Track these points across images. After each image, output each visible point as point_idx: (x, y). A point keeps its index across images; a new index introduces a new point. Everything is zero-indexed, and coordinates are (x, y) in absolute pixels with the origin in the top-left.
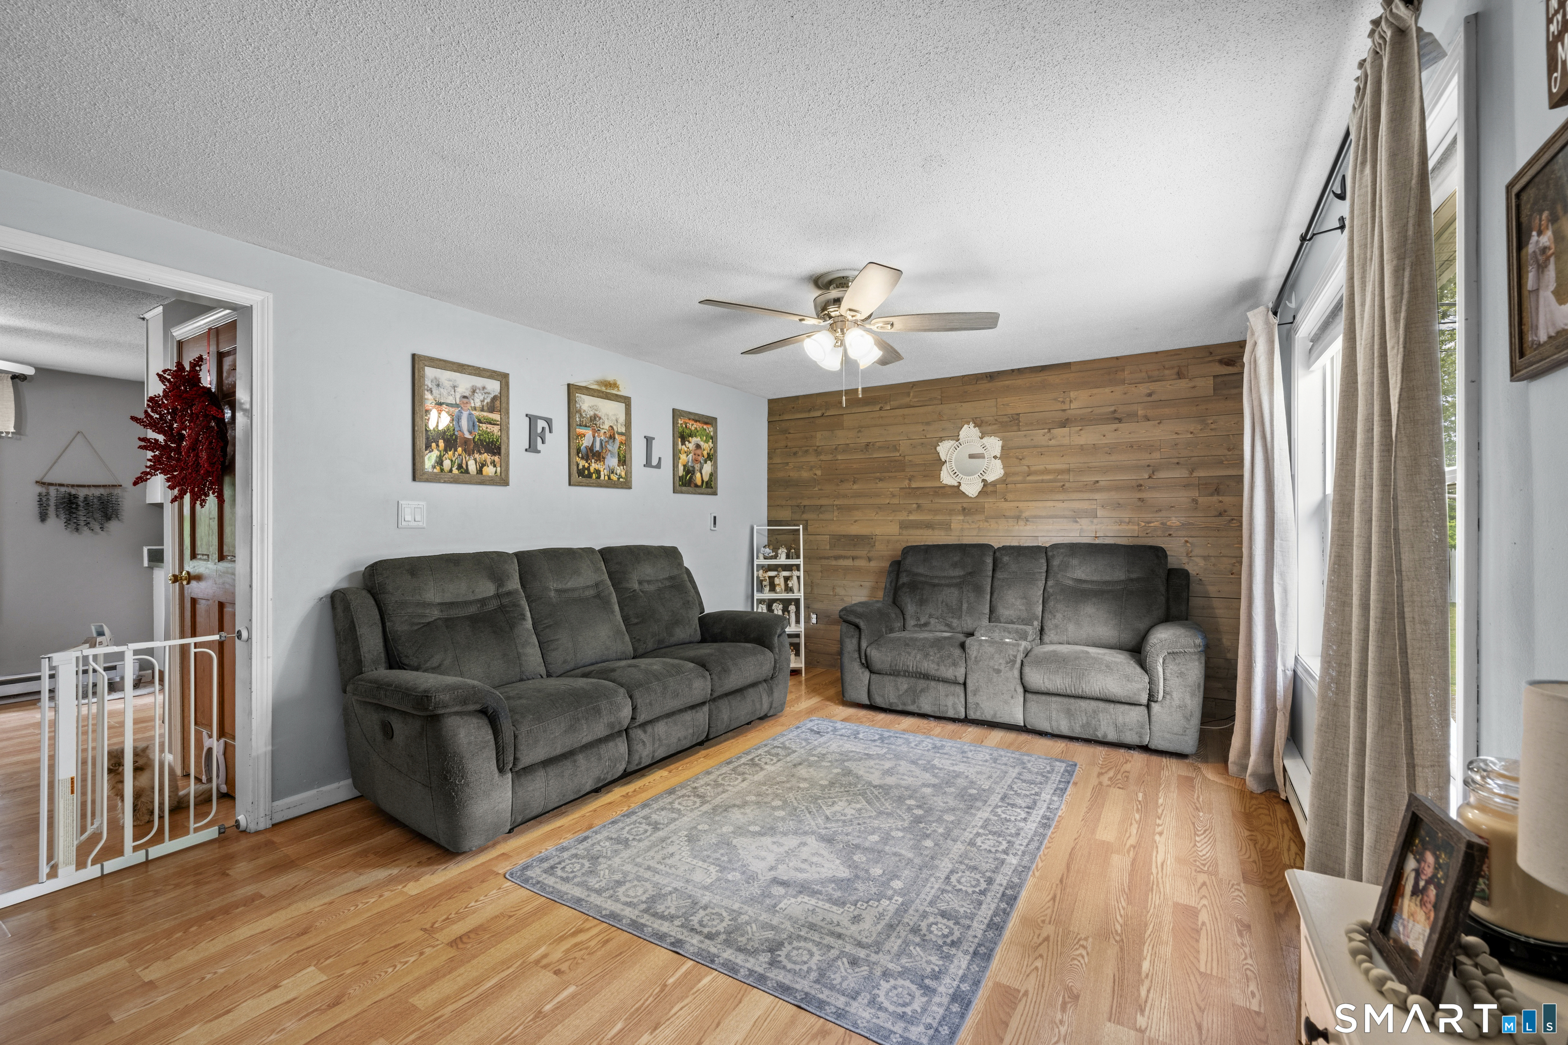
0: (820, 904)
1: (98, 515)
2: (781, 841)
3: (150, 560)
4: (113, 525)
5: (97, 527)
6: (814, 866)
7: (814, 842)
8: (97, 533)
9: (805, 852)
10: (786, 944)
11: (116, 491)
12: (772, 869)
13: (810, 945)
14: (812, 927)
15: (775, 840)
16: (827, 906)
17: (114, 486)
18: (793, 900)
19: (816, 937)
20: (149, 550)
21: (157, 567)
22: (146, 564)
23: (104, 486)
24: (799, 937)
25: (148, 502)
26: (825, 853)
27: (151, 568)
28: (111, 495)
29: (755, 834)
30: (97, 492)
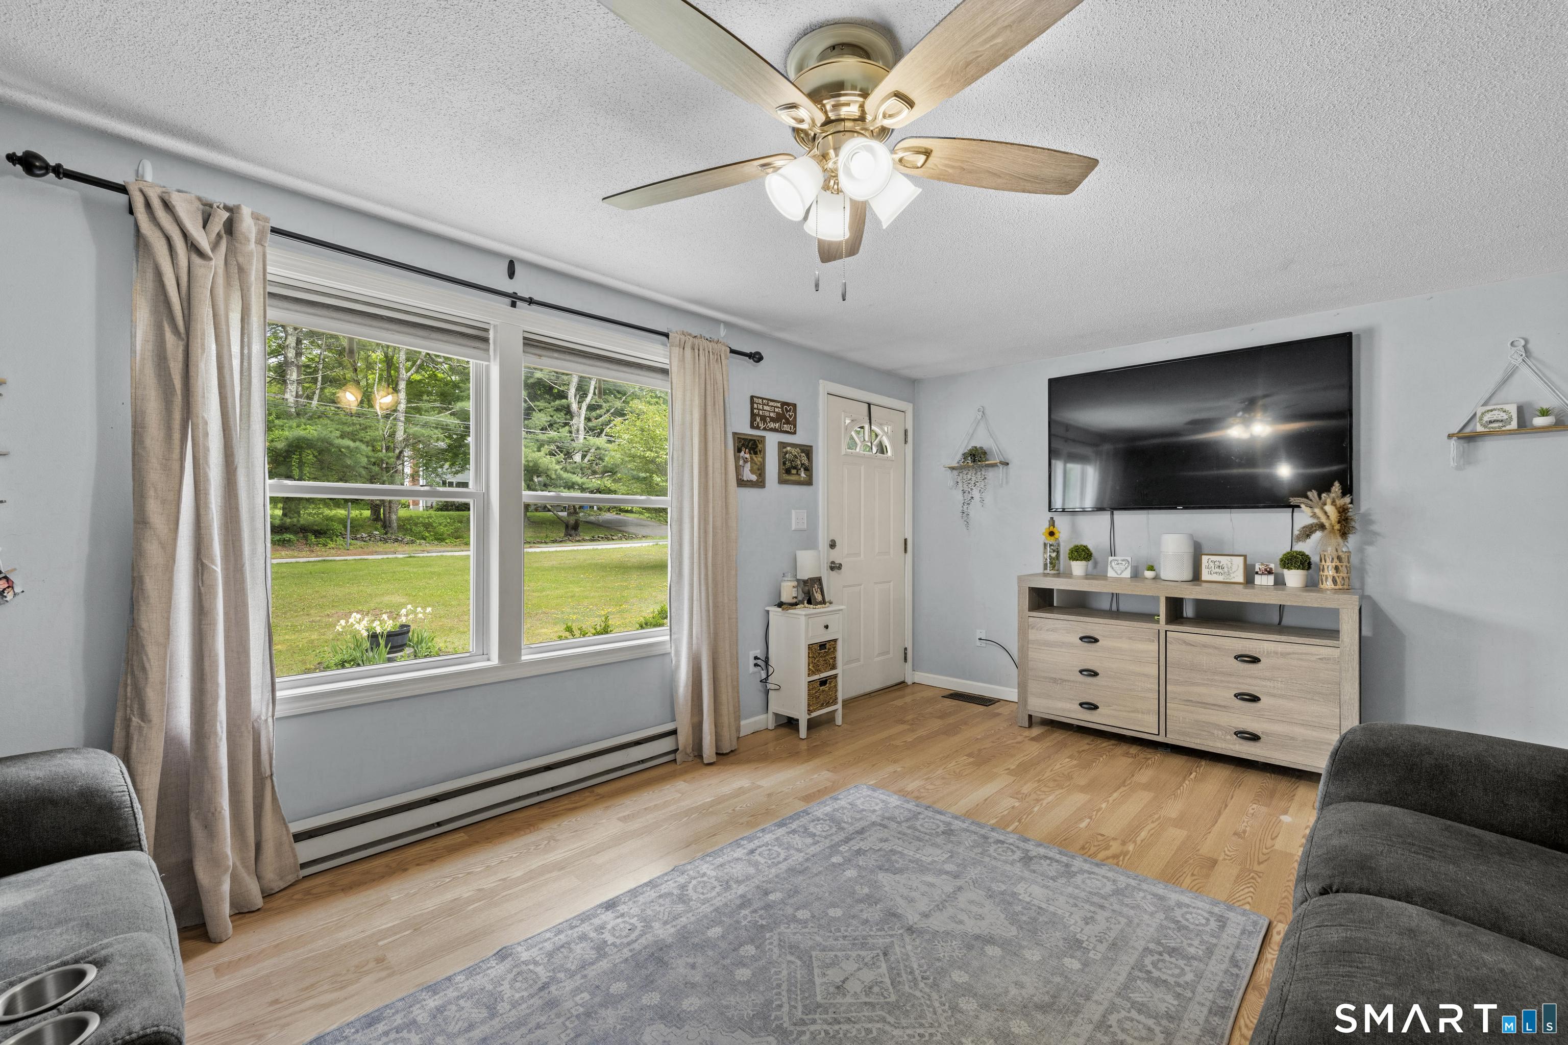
0: (911, 853)
2: (954, 925)
6: (914, 886)
7: (910, 917)
9: (923, 905)
10: (940, 833)
12: (960, 888)
13: (922, 829)
14: (919, 839)
15: (961, 927)
16: (905, 852)
18: (936, 859)
19: (917, 834)
24: (931, 834)
26: (900, 901)
29: (990, 940)
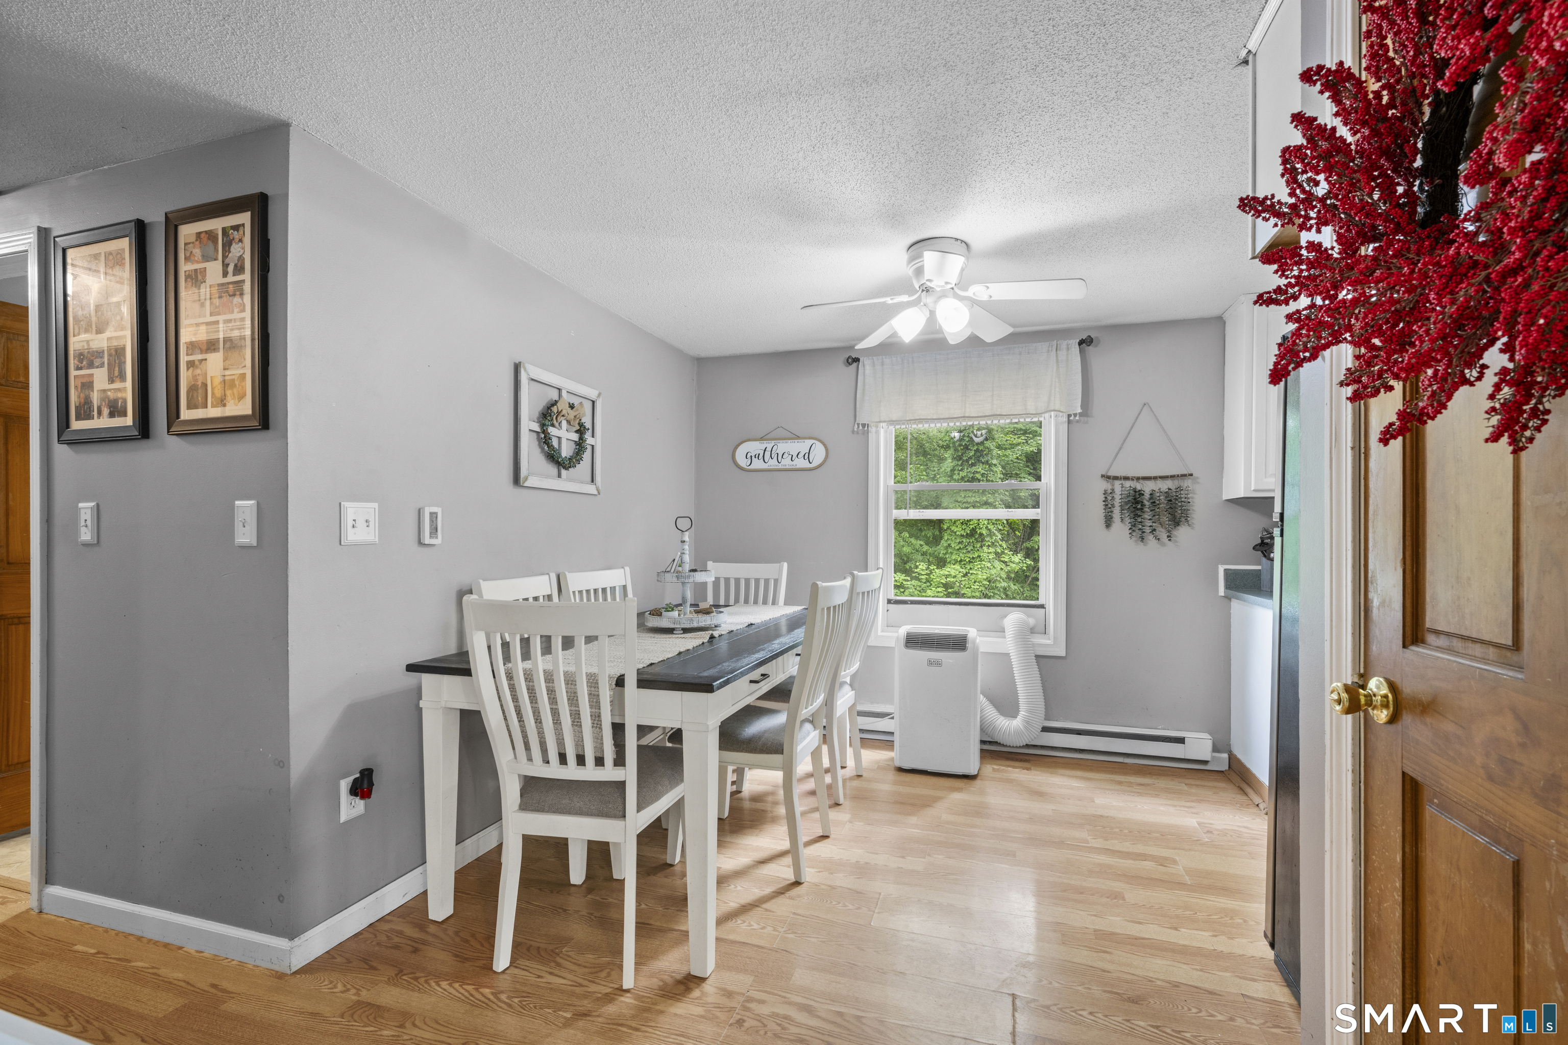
1: (1165, 519)
3: (1228, 587)
4: (1182, 532)
5: (1163, 535)
8: (1163, 545)
11: (1187, 483)
17: (1184, 476)
20: (1225, 570)
21: (1237, 598)
22: (1222, 591)
23: (1172, 477)
25: (1226, 496)
27: (1228, 598)
28: (1179, 489)
30: (1164, 486)
